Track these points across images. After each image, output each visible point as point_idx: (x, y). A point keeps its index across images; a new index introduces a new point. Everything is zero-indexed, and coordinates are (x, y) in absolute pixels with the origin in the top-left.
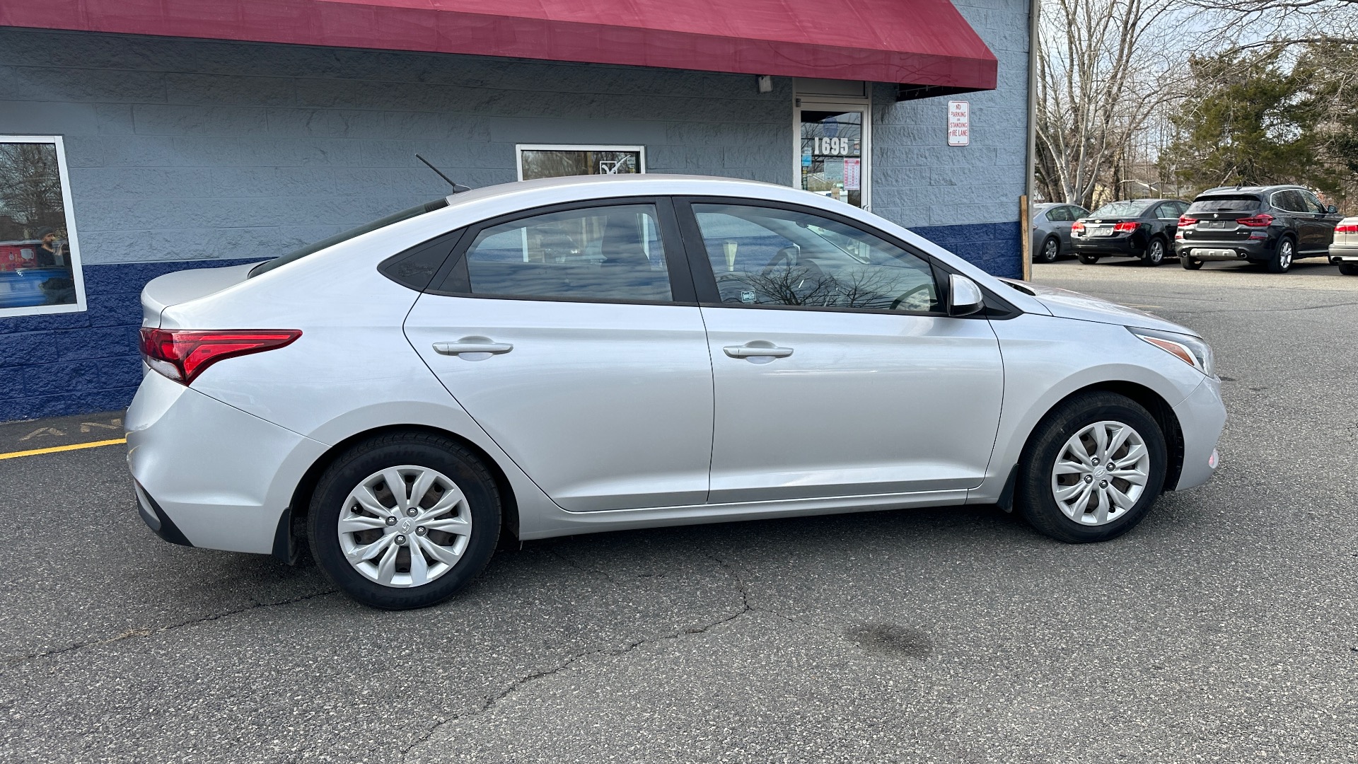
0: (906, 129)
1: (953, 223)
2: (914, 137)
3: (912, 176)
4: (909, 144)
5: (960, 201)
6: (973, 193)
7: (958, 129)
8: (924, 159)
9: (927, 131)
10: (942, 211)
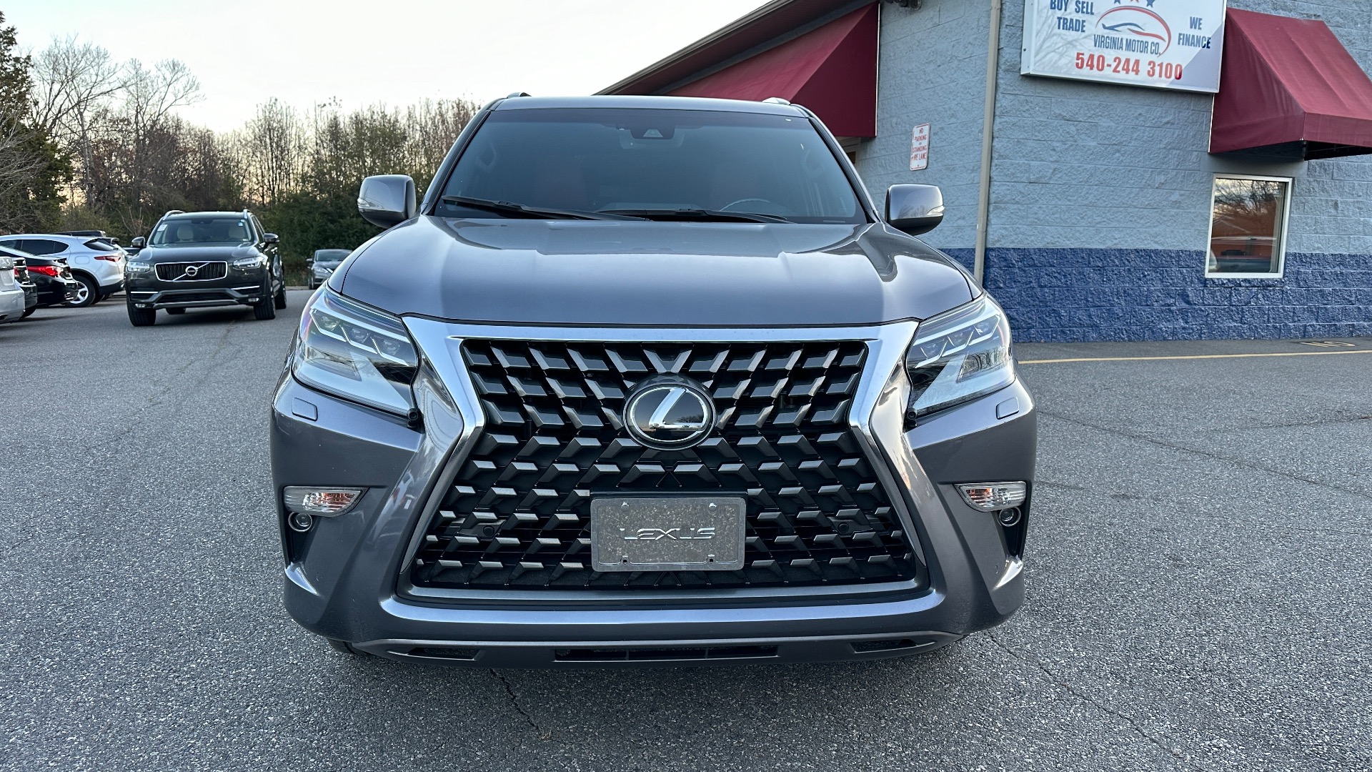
0: (881, 160)
2: (886, 166)
7: (918, 153)
9: (896, 160)
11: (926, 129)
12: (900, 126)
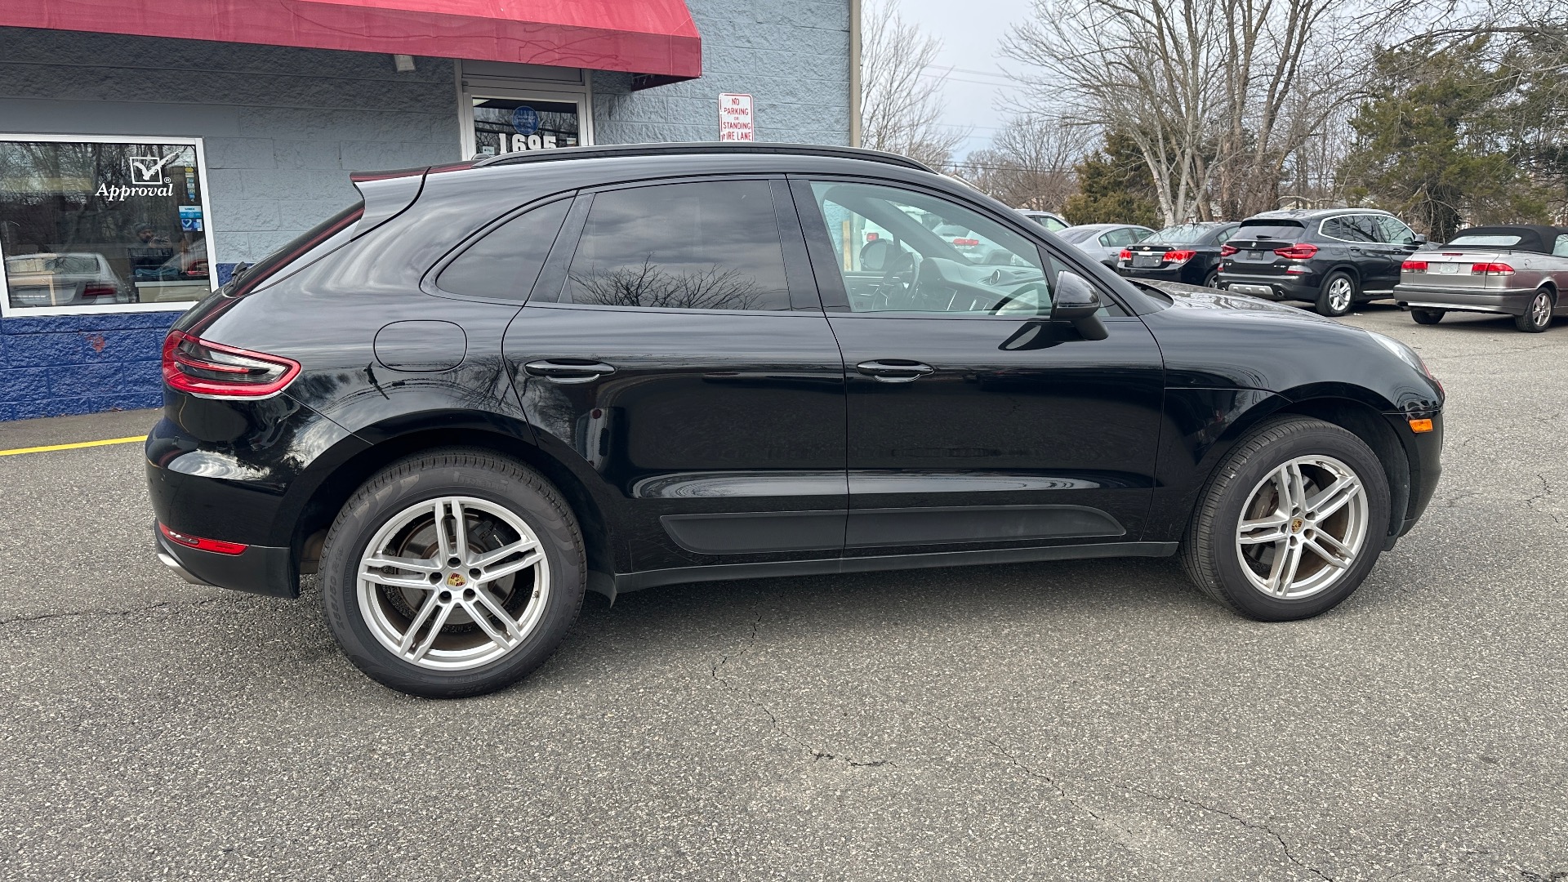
7: (736, 130)
9: (686, 132)
11: (745, 102)
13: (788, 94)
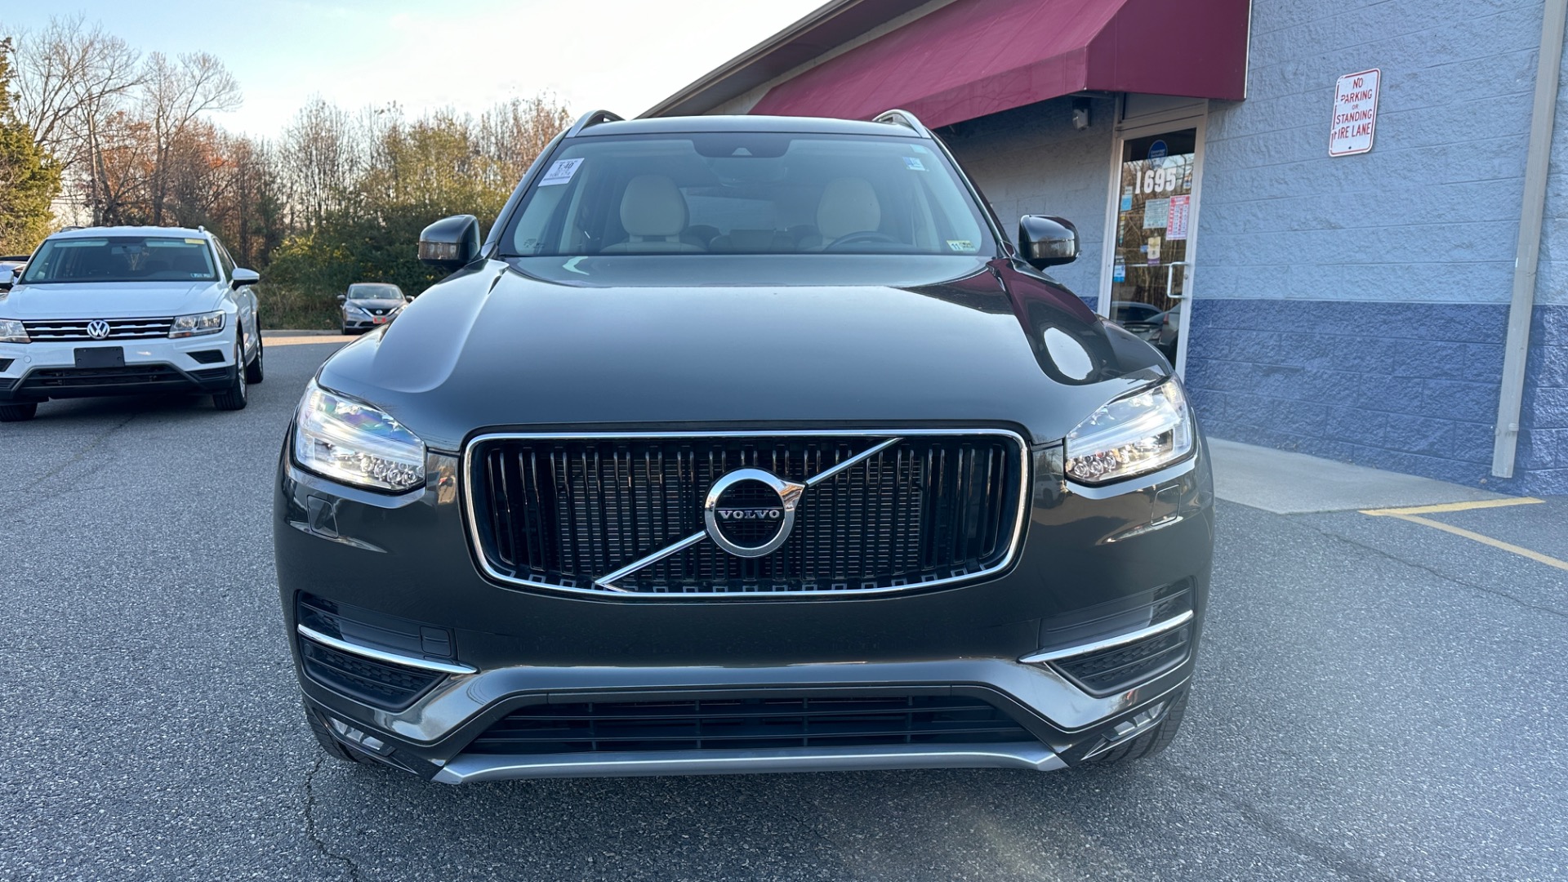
0: (1256, 142)
1: (1332, 298)
2: (1268, 151)
3: (1260, 216)
4: (1260, 163)
5: (1350, 256)
6: (1380, 241)
7: (1351, 124)
8: (1283, 187)
9: (1292, 140)
10: (1310, 274)
11: (1370, 81)
12: (1303, 78)
13: (1439, 52)
